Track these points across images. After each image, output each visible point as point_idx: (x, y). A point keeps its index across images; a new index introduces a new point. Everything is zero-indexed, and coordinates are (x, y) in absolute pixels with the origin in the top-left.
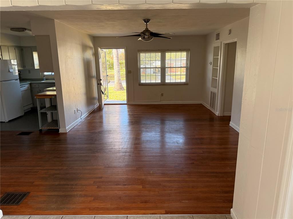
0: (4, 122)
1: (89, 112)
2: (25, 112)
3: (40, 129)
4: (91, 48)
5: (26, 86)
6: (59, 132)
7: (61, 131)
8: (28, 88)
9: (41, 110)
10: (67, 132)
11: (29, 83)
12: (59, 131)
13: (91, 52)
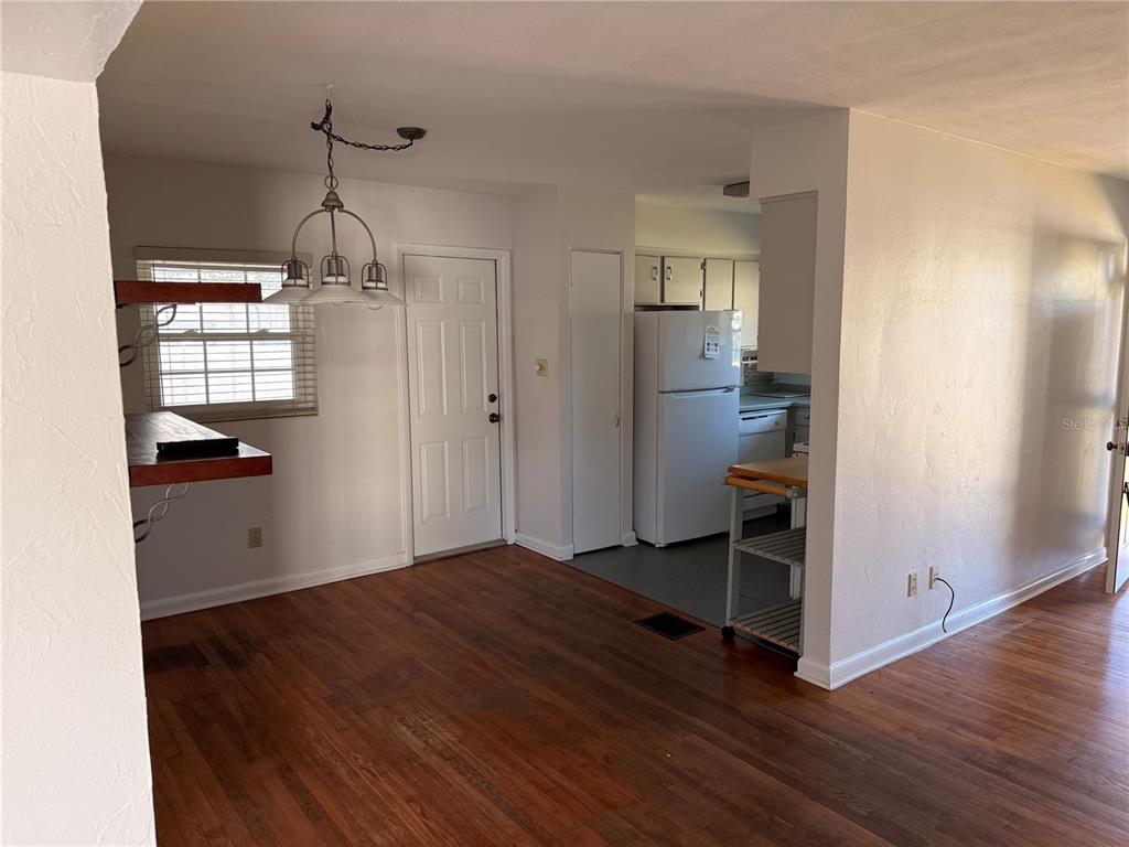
0: (653, 546)
1: (1019, 596)
2: (746, 519)
3: (728, 624)
4: (1102, 246)
5: (771, 415)
6: (796, 674)
7: (806, 670)
8: (777, 423)
9: (744, 538)
10: (833, 686)
11: (787, 403)
12: (796, 670)
13: (1100, 272)
